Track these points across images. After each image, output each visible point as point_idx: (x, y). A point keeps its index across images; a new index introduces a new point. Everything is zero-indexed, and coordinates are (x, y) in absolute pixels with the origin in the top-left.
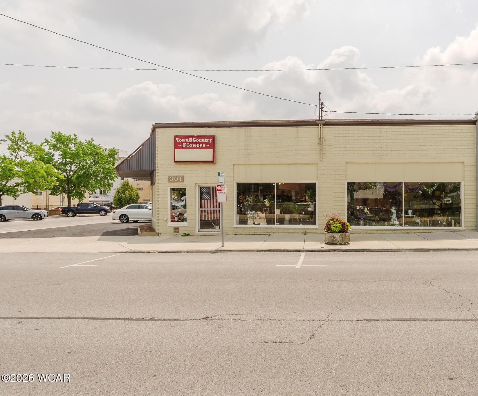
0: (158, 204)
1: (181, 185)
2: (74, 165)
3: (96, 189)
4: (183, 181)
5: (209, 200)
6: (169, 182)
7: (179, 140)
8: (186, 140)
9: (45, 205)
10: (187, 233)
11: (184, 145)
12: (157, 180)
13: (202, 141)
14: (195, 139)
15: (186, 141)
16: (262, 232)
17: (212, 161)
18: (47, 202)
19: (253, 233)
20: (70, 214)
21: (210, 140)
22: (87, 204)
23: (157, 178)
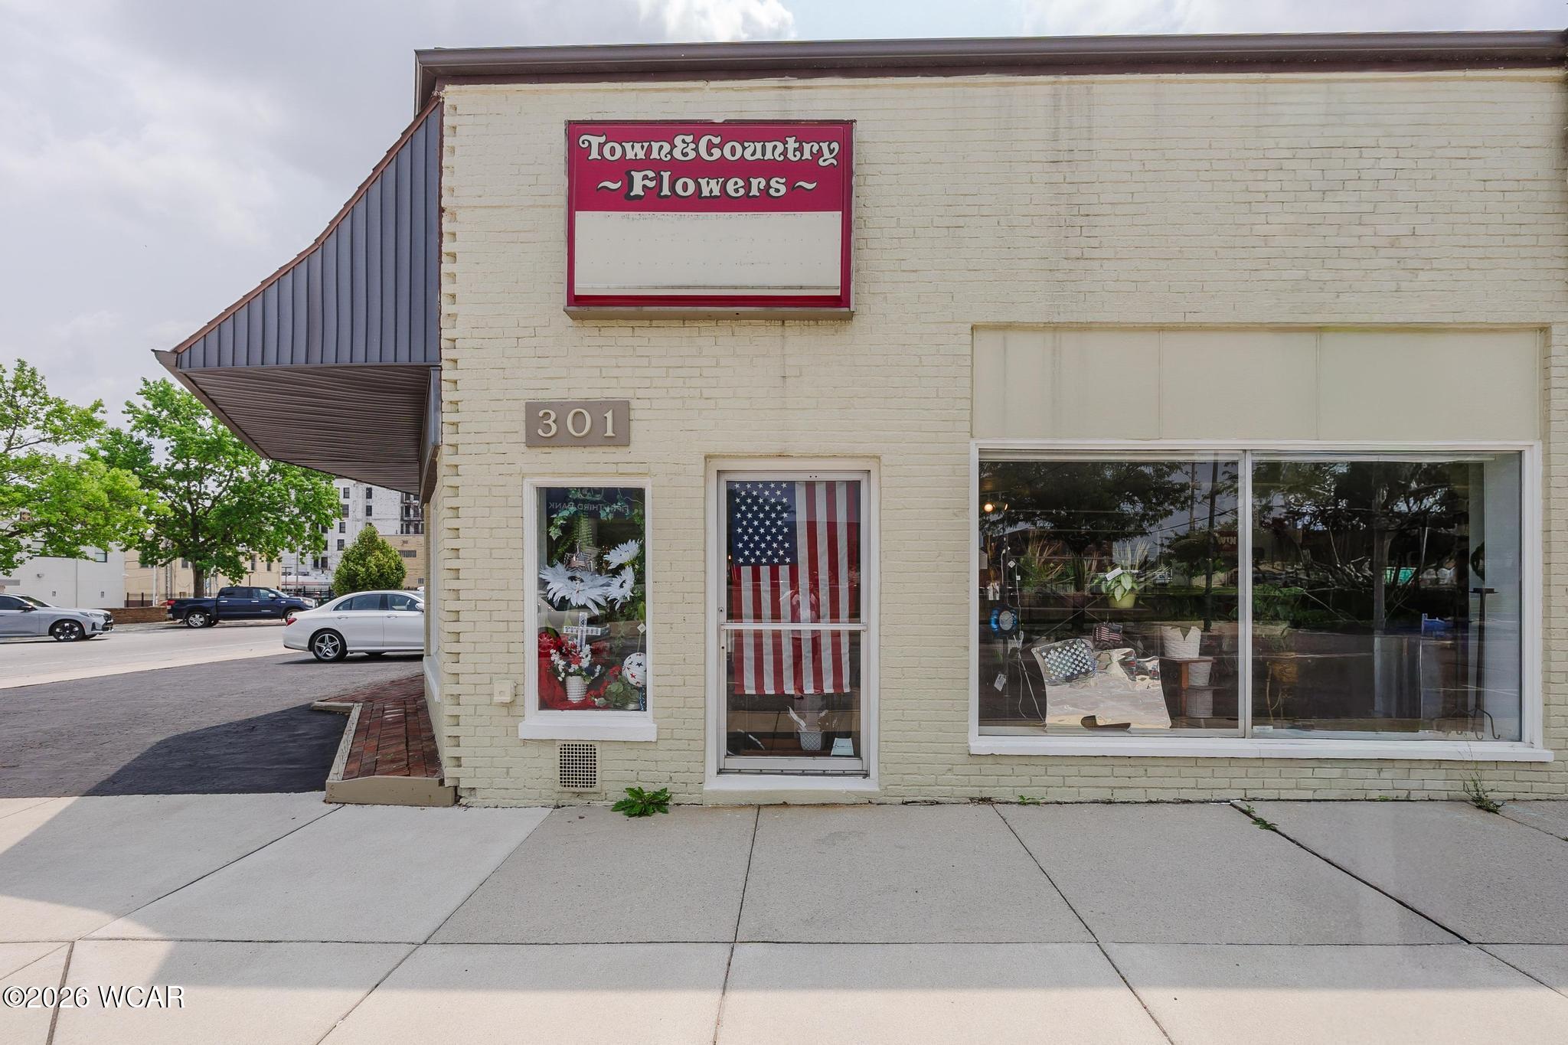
0: (453, 595)
1: (613, 468)
2: (214, 480)
3: (283, 549)
4: (621, 439)
5: (784, 571)
6: (533, 441)
7: (601, 146)
8: (650, 150)
9: (163, 591)
10: (649, 789)
11: (639, 182)
12: (452, 429)
13: (769, 156)
14: (716, 140)
15: (655, 155)
16: (1168, 782)
17: (838, 293)
18: (169, 585)
19: (1105, 795)
20: (197, 619)
21: (824, 146)
22: (250, 591)
23: (446, 418)
